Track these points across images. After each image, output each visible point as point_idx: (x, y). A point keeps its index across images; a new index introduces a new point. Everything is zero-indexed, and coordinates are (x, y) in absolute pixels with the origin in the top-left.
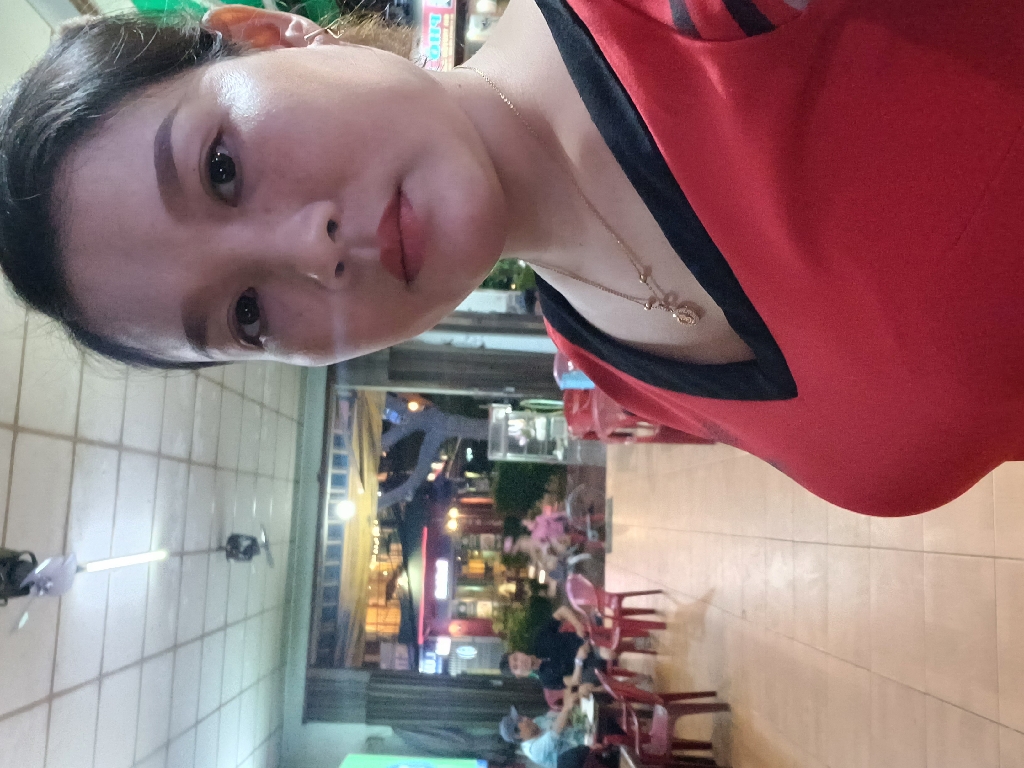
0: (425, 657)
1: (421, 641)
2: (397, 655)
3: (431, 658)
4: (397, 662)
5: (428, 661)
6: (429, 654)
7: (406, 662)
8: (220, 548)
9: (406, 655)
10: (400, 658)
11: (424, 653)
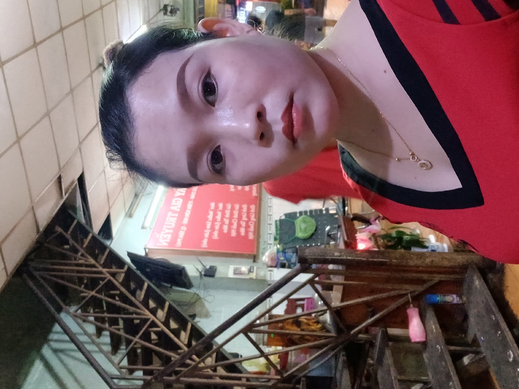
0: (240, 10)
1: (237, 3)
2: (226, 9)
3: (243, 10)
4: (226, 13)
5: (242, 12)
6: (241, 8)
7: (231, 13)
8: (160, 10)
9: (230, 10)
10: (228, 11)
11: (239, 8)
